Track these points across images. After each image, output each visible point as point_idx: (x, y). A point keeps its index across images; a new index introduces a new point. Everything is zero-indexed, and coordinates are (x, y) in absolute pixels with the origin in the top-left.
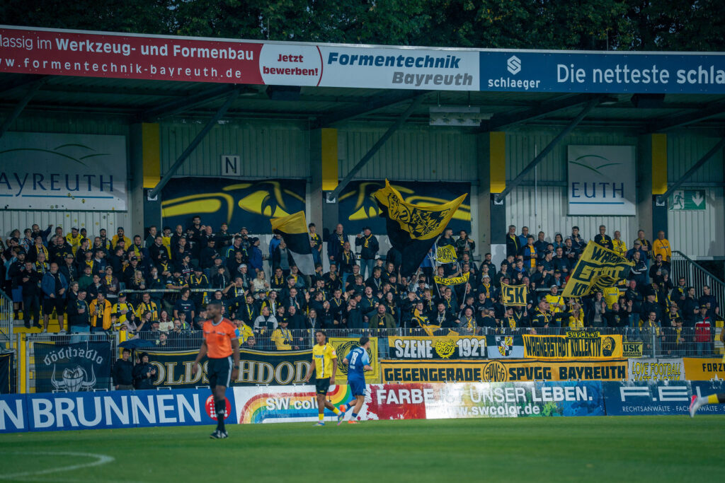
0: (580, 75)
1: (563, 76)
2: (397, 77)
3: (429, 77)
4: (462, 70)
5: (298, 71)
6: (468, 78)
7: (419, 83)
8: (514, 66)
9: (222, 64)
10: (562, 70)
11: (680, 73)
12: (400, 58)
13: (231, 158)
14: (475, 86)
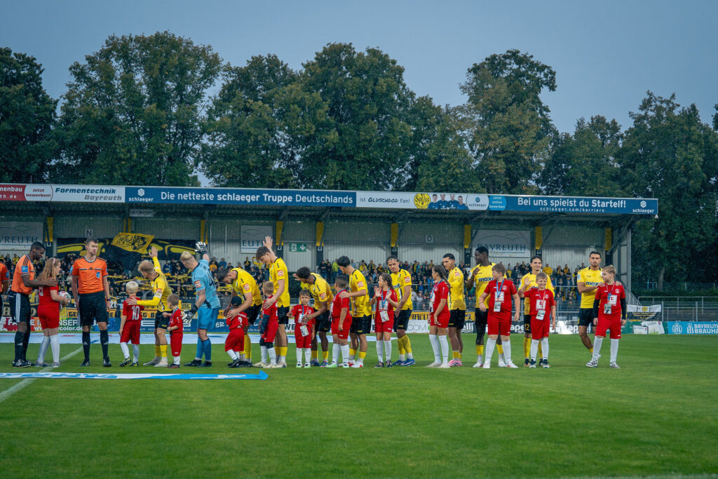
0: (172, 196)
1: (164, 197)
2: (87, 197)
3: (101, 197)
4: (117, 194)
5: (42, 195)
6: (120, 198)
7: (97, 199)
8: (141, 192)
9: (8, 193)
10: (164, 194)
11: (219, 196)
12: (88, 190)
13: (89, 231)
14: (123, 201)
